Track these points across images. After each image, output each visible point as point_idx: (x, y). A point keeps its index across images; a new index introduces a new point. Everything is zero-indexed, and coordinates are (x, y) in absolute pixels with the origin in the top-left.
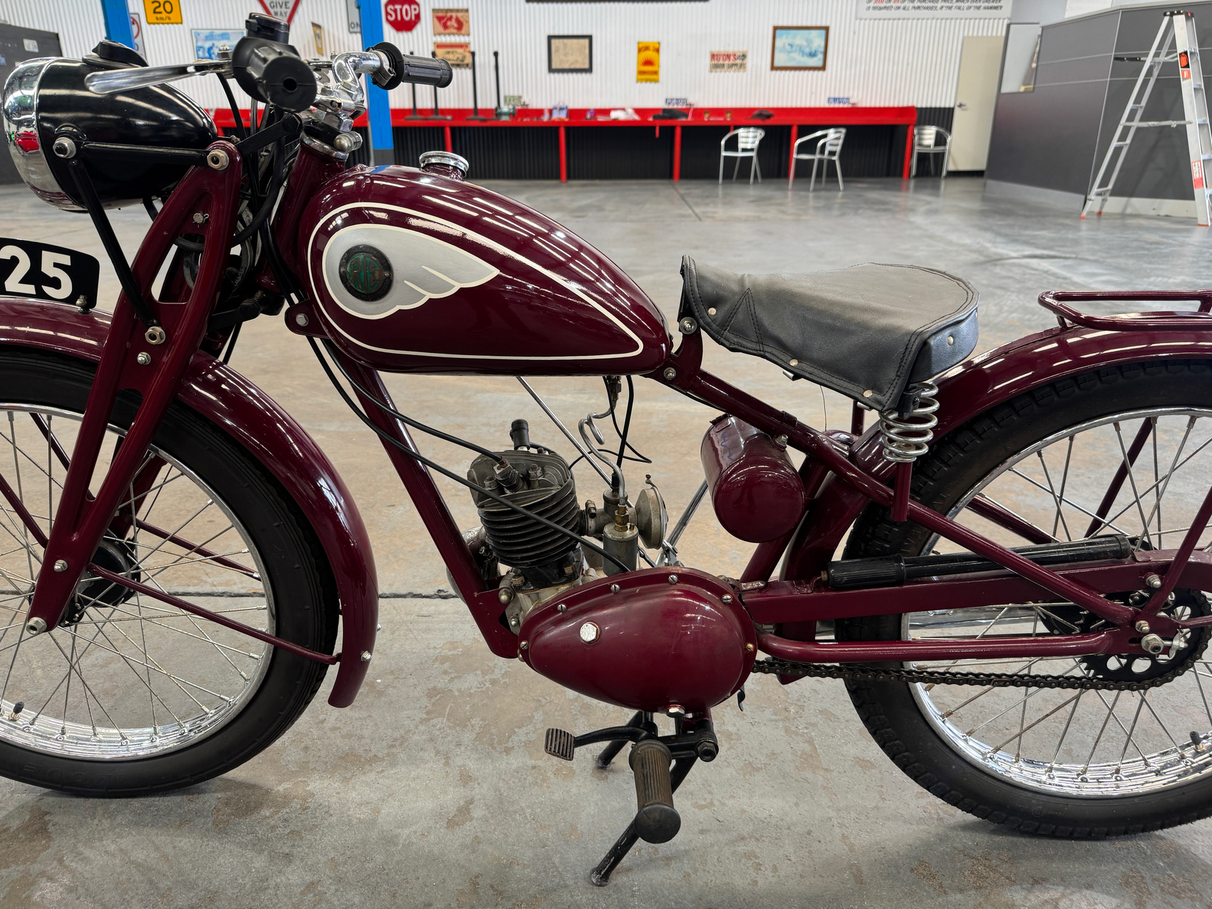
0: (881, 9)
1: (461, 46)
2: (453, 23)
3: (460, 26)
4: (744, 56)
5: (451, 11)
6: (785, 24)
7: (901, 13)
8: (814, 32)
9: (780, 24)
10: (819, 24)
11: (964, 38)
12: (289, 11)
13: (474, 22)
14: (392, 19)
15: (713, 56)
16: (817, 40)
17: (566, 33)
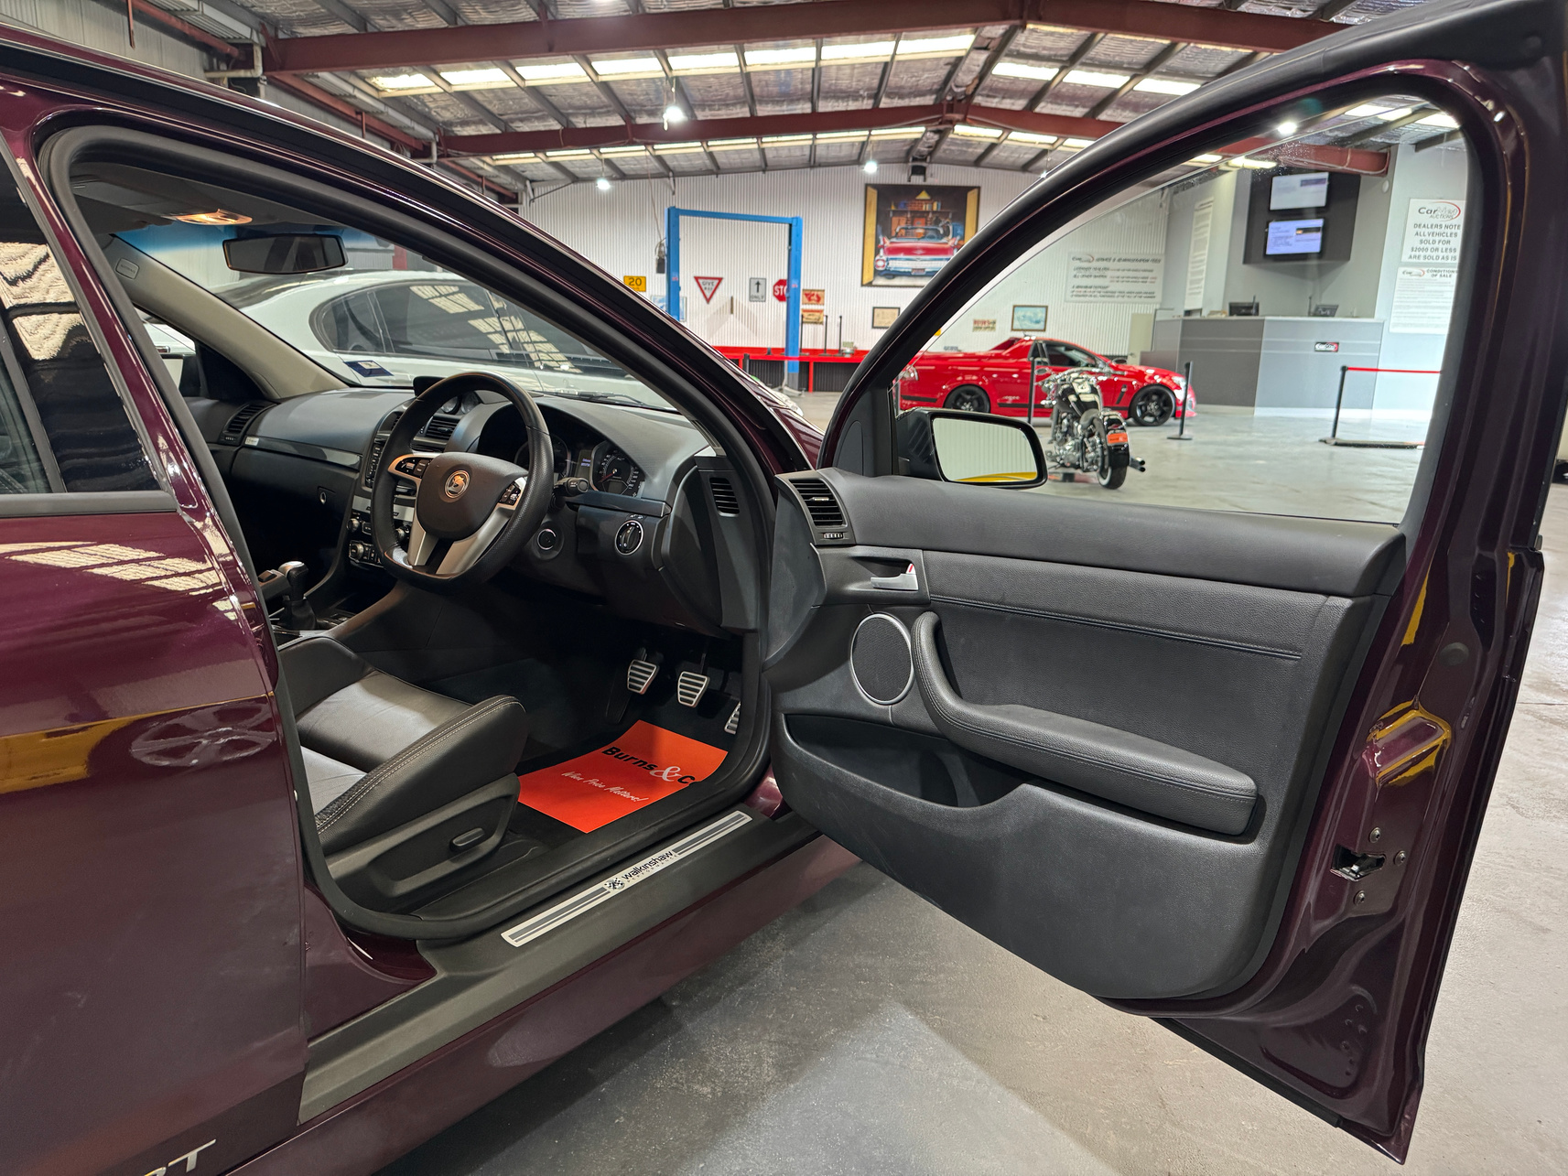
0: (1080, 296)
1: (818, 311)
2: (815, 298)
3: (819, 299)
4: (994, 323)
5: (814, 290)
6: (1020, 304)
7: (1092, 299)
8: (1038, 310)
9: (1018, 304)
10: (1041, 304)
11: (1132, 314)
12: (714, 288)
13: (827, 298)
14: (777, 294)
15: (975, 322)
16: (1040, 314)
17: (884, 306)
